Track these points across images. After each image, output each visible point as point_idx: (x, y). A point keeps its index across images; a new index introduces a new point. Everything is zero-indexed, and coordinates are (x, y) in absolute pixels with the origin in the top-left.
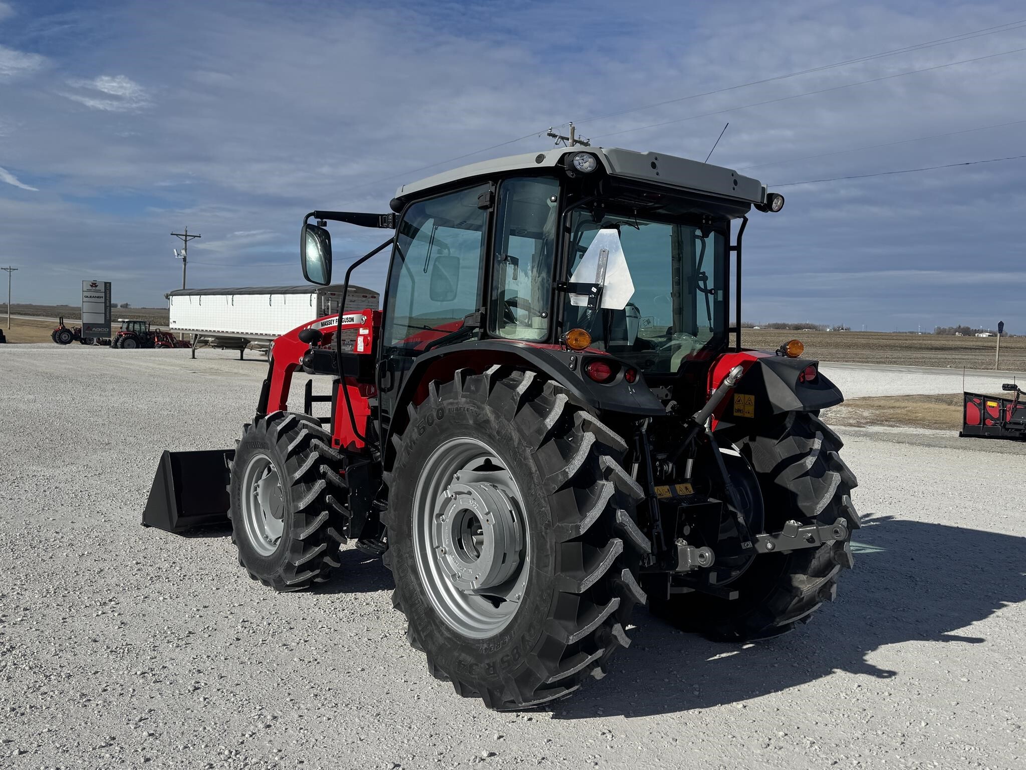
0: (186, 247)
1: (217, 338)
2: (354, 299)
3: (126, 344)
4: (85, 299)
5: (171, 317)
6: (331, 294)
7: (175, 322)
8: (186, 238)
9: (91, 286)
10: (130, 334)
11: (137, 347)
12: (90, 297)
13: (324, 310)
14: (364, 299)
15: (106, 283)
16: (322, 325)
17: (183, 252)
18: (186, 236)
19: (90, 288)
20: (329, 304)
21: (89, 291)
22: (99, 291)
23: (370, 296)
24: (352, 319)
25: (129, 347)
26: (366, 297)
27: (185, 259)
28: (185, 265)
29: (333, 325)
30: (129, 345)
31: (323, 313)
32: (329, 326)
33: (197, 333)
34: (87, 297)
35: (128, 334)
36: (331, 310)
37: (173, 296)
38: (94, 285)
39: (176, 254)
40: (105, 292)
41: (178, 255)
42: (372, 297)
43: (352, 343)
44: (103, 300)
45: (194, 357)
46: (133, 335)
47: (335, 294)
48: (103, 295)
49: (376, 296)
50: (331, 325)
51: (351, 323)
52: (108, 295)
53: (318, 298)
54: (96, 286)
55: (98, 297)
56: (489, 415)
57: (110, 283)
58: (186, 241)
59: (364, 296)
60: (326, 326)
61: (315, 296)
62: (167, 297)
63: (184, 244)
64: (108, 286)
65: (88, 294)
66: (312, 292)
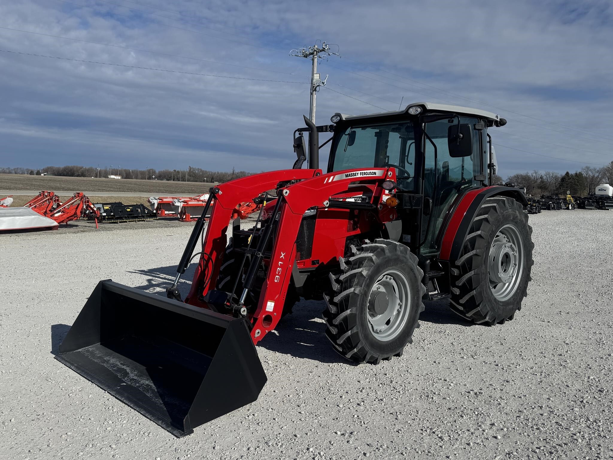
16: (347, 176)
24: (375, 173)
29: (357, 176)
32: (353, 177)
50: (355, 177)
51: (374, 175)
56: (518, 214)
60: (350, 177)
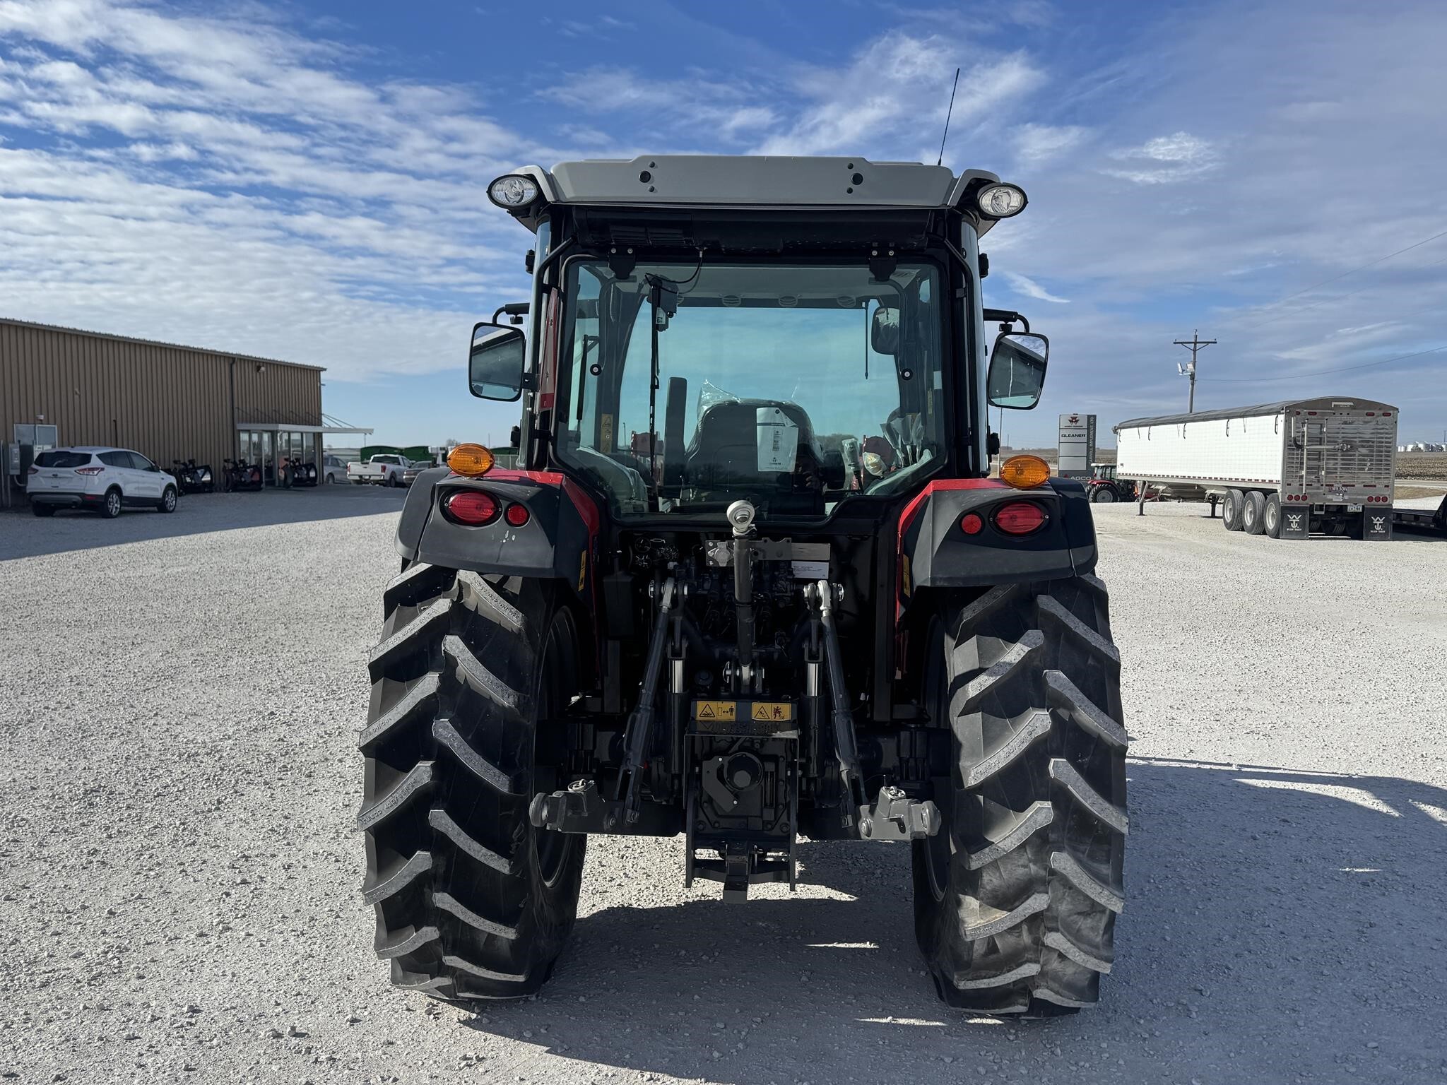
0: (1195, 359)
1: (1171, 485)
2: (1349, 419)
3: (1099, 497)
4: (1063, 439)
5: (1118, 459)
6: (1309, 413)
7: (1122, 465)
8: (1195, 347)
9: (1071, 421)
10: (1105, 483)
11: (1115, 500)
12: (1069, 436)
13: (1295, 438)
14: (1369, 418)
15: (1089, 417)
17: (1190, 366)
18: (1195, 343)
19: (1070, 424)
20: (1305, 429)
21: (1067, 427)
22: (1080, 428)
23: (1381, 412)
25: (1104, 500)
26: (1373, 414)
27: (1192, 377)
28: (1193, 384)
30: (1104, 498)
31: (1292, 443)
33: (1145, 479)
34: (1065, 436)
35: (1102, 483)
36: (1308, 437)
37: (1121, 428)
38: (1074, 420)
39: (1180, 370)
40: (1088, 429)
41: (1183, 370)
42: (1384, 415)
43: (1345, 489)
44: (1085, 439)
45: (1141, 514)
46: (1109, 484)
47: (1315, 413)
48: (1085, 432)
49: (1391, 412)
52: (1092, 433)
53: (1286, 421)
54: (1077, 421)
55: (1079, 436)
57: (1095, 416)
58: (1195, 351)
59: (1368, 414)
61: (1282, 417)
62: (1115, 431)
63: (1192, 356)
64: (1092, 420)
65: (1067, 432)
66: (1278, 413)
